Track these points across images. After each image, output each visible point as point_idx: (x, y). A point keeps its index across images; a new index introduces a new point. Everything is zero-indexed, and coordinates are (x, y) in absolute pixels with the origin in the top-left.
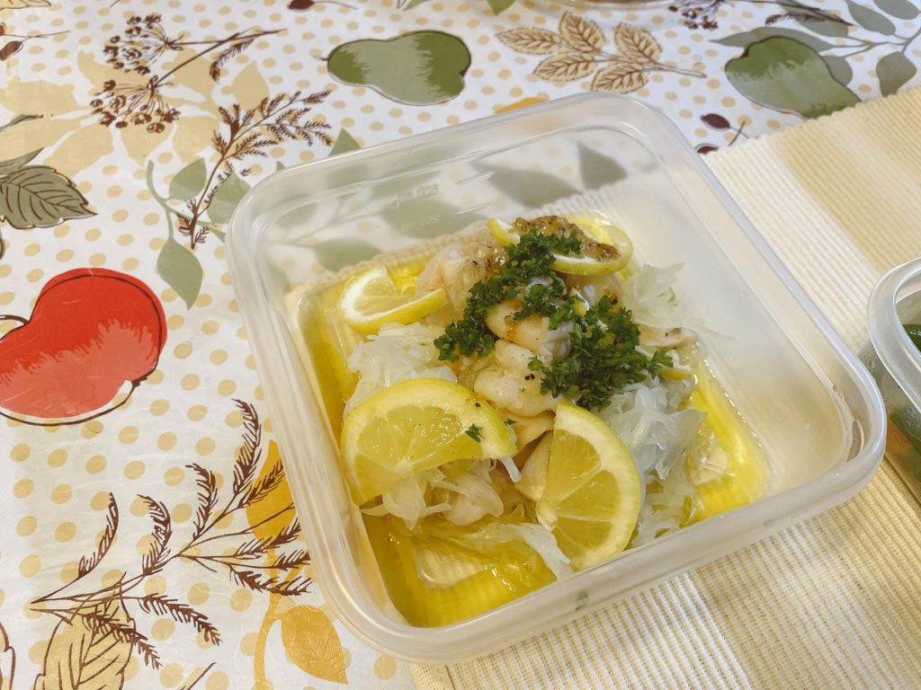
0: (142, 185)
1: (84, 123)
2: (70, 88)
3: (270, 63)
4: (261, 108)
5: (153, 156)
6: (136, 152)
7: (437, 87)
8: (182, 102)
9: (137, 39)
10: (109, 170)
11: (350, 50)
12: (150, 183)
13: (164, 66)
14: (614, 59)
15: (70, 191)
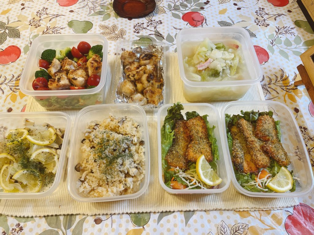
0: (29, 35)
1: (27, 24)
2: (28, 17)
3: (60, 21)
4: (53, 28)
5: (33, 32)
6: (31, 31)
7: (82, 31)
8: (42, 24)
9: (42, 12)
10: (26, 32)
11: (73, 21)
12: (30, 35)
13: (44, 17)
14: (116, 34)
15: (19, 34)
